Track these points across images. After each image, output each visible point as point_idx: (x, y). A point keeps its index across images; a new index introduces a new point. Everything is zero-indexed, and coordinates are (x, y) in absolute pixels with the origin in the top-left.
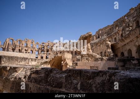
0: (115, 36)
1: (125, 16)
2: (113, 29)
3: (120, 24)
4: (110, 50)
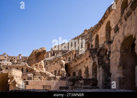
0: (70, 56)
1: (80, 36)
4: (63, 69)
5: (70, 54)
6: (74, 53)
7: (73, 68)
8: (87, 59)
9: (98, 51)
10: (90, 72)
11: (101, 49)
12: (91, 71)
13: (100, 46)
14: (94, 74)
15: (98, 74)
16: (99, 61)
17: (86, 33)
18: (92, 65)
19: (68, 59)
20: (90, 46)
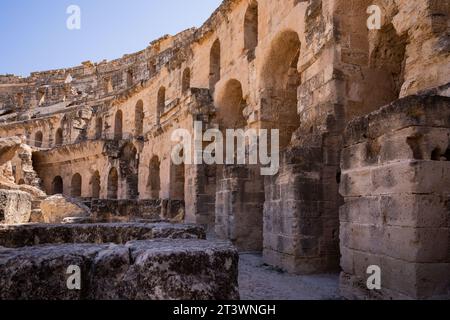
0: (41, 129)
1: (68, 71)
2: (29, 98)
3: (53, 93)
4: (29, 168)
5: (43, 124)
6: (57, 126)
7: (57, 167)
8: (97, 156)
9: (120, 146)
10: (104, 183)
11: (127, 144)
12: (106, 183)
13: (125, 137)
14: (112, 188)
15: (120, 191)
16: (121, 169)
17: (87, 71)
18: (108, 170)
19: (33, 136)
20: (104, 125)
